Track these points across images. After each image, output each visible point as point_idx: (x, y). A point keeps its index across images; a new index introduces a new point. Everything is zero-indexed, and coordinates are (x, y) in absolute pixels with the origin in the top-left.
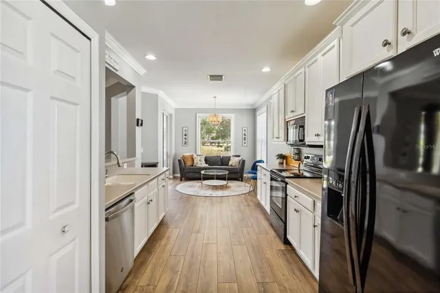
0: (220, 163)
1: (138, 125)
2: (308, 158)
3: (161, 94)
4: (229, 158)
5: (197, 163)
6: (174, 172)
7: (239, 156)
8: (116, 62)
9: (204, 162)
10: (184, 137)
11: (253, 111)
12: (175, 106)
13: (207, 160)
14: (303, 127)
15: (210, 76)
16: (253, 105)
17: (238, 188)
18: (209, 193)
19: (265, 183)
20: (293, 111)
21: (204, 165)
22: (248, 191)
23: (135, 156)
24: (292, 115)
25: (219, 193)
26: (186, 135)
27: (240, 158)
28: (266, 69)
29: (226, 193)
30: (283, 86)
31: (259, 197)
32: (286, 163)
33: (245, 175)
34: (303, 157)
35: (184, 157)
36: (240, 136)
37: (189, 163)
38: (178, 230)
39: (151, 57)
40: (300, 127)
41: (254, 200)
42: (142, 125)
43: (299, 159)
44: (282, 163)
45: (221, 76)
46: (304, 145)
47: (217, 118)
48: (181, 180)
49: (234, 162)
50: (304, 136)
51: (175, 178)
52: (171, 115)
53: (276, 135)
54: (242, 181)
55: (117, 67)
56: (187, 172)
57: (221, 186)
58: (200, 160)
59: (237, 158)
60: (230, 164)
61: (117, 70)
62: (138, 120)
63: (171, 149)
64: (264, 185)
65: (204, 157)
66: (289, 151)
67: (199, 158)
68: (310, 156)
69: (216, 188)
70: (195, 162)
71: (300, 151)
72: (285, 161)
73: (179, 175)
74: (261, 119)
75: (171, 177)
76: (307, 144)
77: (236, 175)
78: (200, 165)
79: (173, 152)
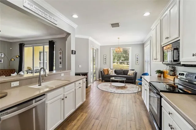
0: (123, 73)
1: (72, 54)
2: (183, 74)
3: (90, 38)
4: (128, 71)
5: (110, 73)
6: (99, 77)
7: (134, 70)
8: (55, 20)
9: (114, 73)
10: (105, 60)
11: (143, 45)
12: (100, 45)
13: (115, 72)
14: (177, 49)
15: (111, 24)
16: (142, 41)
17: (132, 88)
18: (114, 90)
19: (146, 90)
20: (167, 38)
21: (114, 74)
22: (137, 91)
23: (71, 70)
24: (167, 41)
25: (120, 91)
26: (105, 59)
27: (134, 71)
28: (147, 14)
29: (123, 91)
30: (159, 21)
31: (143, 97)
32: (164, 77)
33: (137, 81)
34: (178, 74)
35: (104, 70)
36: (135, 59)
37: (106, 73)
38: (87, 114)
39: (75, 16)
40: (175, 49)
41: (140, 98)
42: (75, 53)
43: (174, 75)
44: (161, 76)
45: (118, 24)
46: (179, 64)
47: (120, 49)
48: (102, 81)
49: (130, 73)
50: (179, 56)
51: (99, 80)
52: (98, 49)
53: (155, 57)
54: (135, 84)
55: (56, 23)
56: (105, 77)
57: (122, 87)
58: (112, 72)
59: (132, 71)
60: (128, 74)
61: (56, 25)
62: (72, 51)
63: (98, 66)
64: (145, 91)
65: (114, 70)
66: (165, 68)
67: (111, 70)
68: (185, 73)
69: (118, 88)
70: (109, 72)
71: (175, 69)
72: (162, 75)
73: (101, 79)
74: (147, 49)
75: (98, 79)
76: (182, 63)
77: (132, 80)
78: (112, 74)
79: (99, 67)
